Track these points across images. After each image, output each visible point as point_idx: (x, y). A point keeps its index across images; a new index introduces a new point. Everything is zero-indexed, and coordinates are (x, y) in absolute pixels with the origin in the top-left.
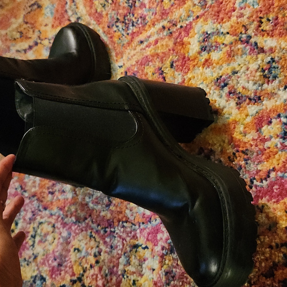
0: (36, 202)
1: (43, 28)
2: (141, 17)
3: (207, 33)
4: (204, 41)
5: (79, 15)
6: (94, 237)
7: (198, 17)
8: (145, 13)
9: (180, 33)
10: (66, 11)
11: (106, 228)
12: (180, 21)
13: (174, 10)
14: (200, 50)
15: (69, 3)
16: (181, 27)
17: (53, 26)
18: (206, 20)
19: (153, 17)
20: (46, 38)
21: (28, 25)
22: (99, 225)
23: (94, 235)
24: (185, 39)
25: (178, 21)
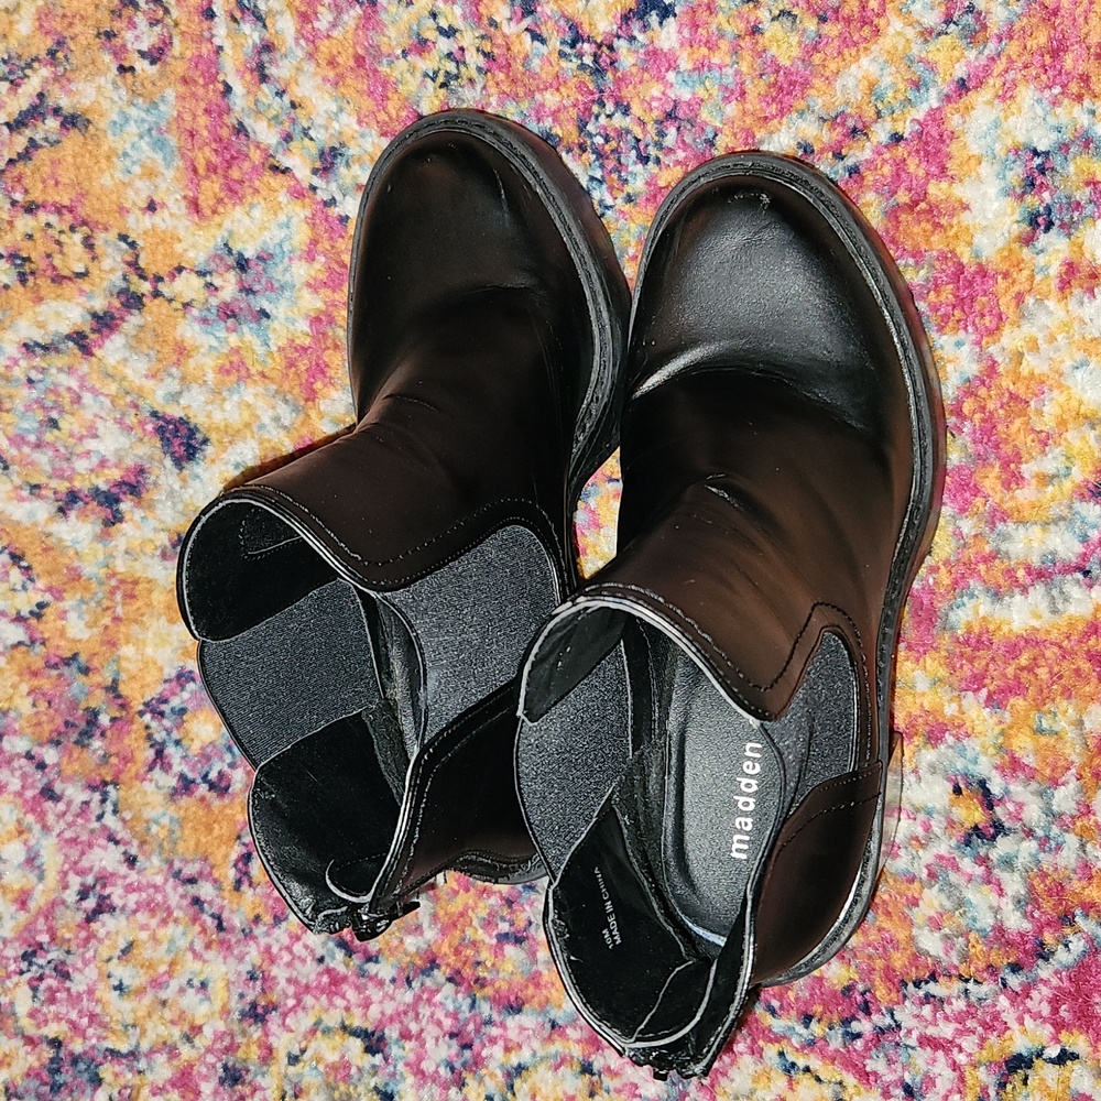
0: (449, 988)
1: (138, 224)
2: (670, 116)
3: (1036, 153)
4: (1030, 184)
5: (322, 137)
6: (807, 1069)
7: (963, 86)
8: (685, 94)
9: (900, 165)
10: (240, 129)
11: (846, 1022)
12: (879, 114)
13: (833, 66)
14: (1025, 227)
15: (238, 88)
16: (897, 138)
17: (195, 206)
18: (1006, 95)
19: (732, 109)
20: (180, 269)
21: (43, 217)
22: (807, 1019)
23: (801, 1063)
24: (936, 190)
25: (871, 113)
